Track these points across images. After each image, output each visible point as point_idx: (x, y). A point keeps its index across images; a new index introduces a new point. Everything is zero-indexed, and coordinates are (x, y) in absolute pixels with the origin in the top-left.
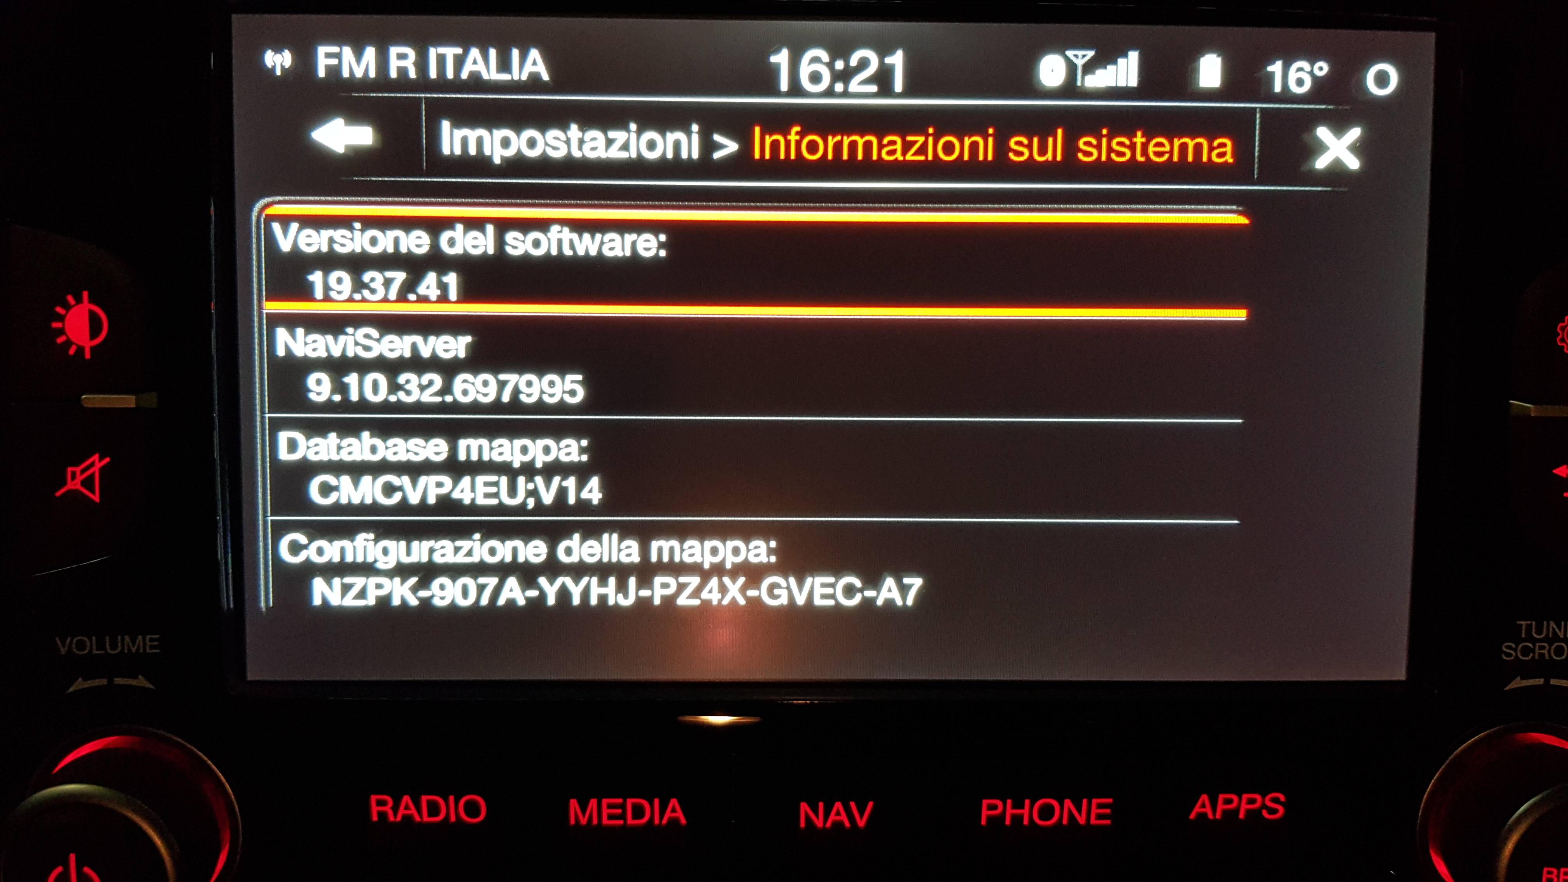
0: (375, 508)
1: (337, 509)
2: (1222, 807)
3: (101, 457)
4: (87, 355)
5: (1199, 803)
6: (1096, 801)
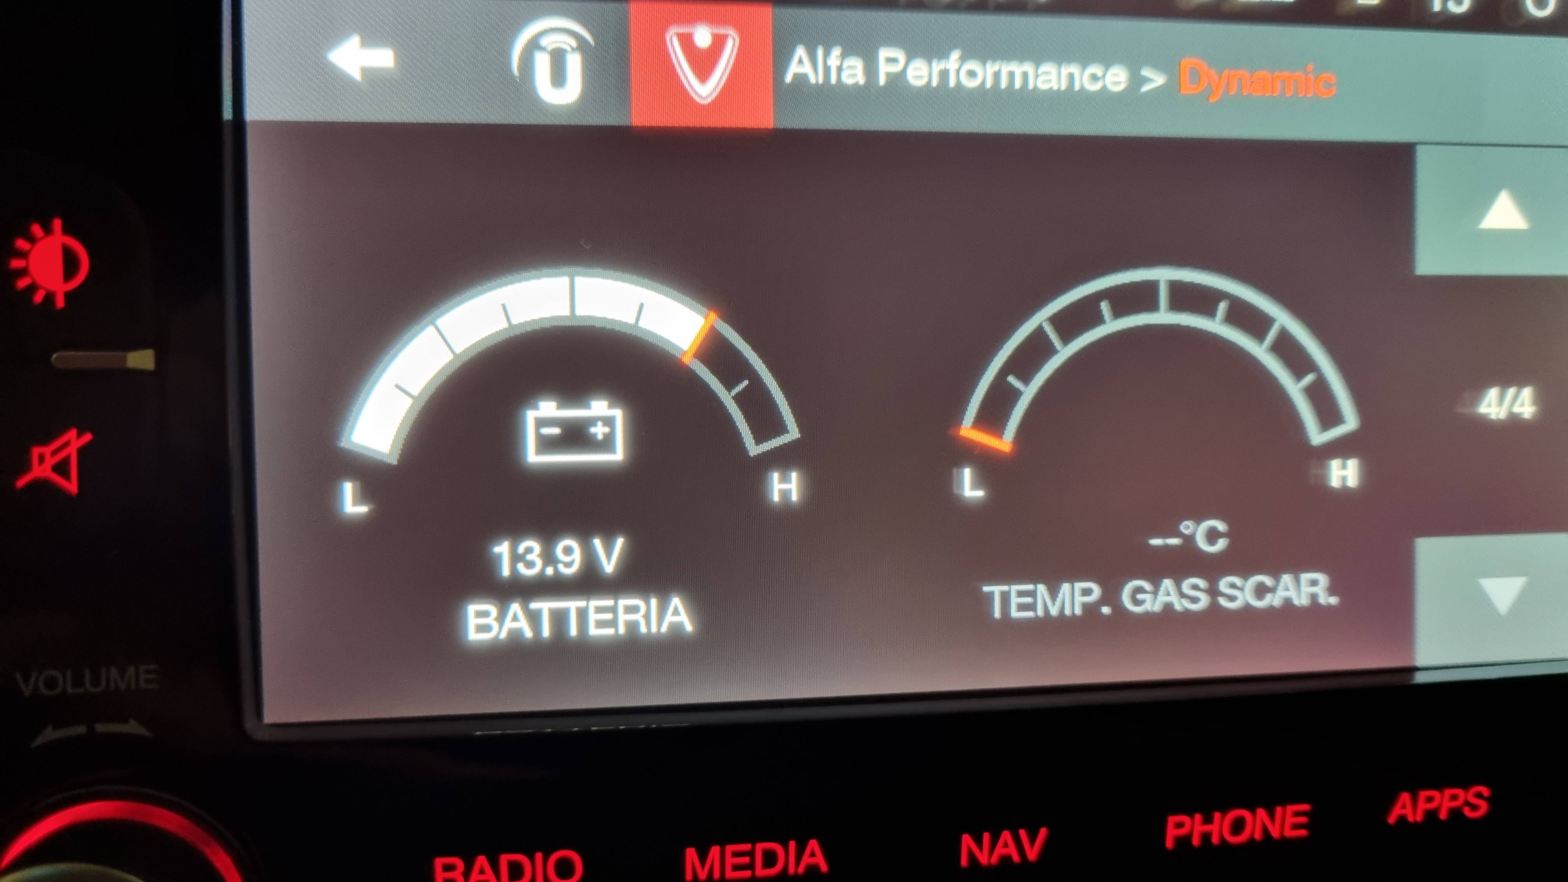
2: (1423, 806)
3: (79, 435)
4: (60, 303)
5: (1399, 804)
6: (1291, 808)
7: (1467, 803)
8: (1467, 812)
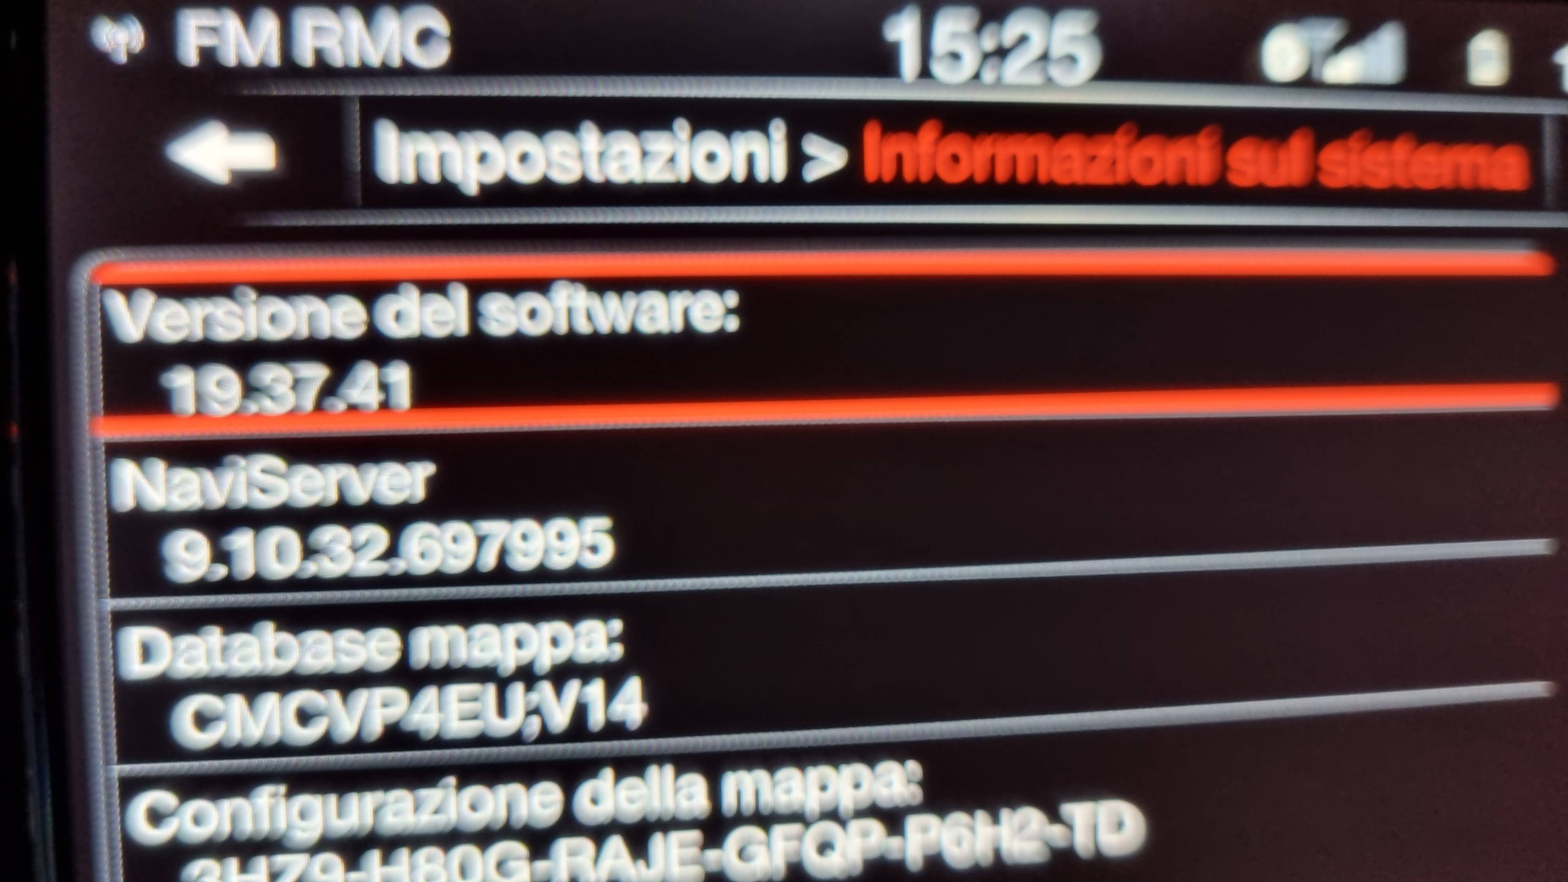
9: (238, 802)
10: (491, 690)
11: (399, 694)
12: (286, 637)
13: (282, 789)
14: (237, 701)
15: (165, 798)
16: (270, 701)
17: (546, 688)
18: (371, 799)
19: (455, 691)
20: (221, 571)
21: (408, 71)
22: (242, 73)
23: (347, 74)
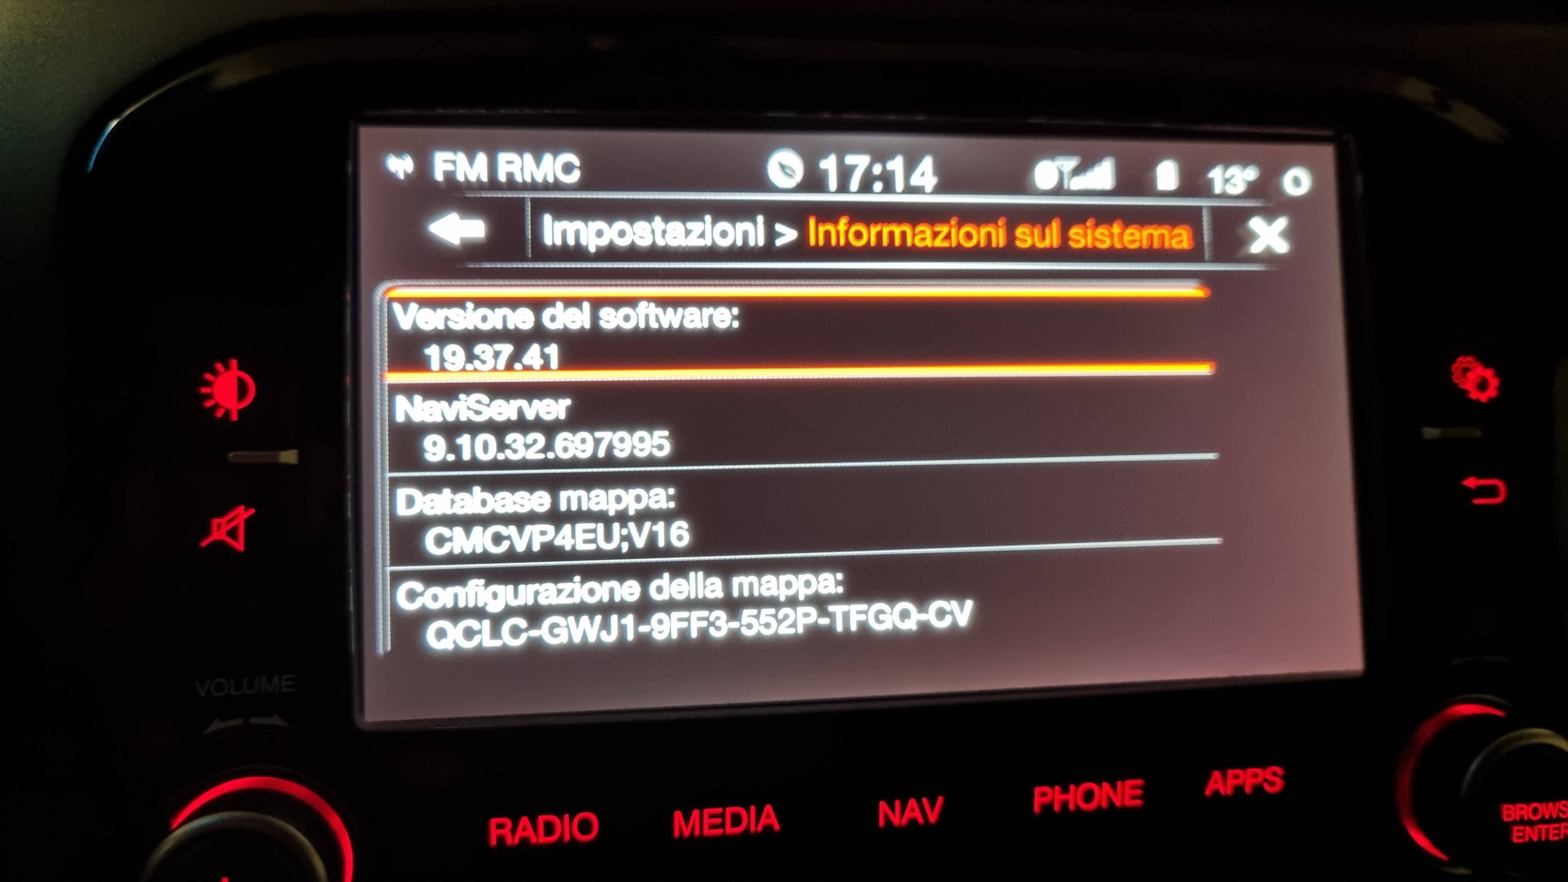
0: (486, 557)
1: (451, 558)
2: (1231, 782)
3: (247, 509)
4: (234, 417)
5: (1212, 780)
6: (1129, 783)
7: (1266, 781)
8: (1267, 788)
9: (457, 589)
10: (601, 527)
11: (550, 529)
12: (487, 496)
13: (482, 582)
14: (458, 531)
15: (418, 586)
16: (477, 530)
17: (632, 525)
18: (532, 588)
19: (580, 527)
20: (451, 457)
21: (557, 186)
22: (469, 186)
23: (525, 187)
